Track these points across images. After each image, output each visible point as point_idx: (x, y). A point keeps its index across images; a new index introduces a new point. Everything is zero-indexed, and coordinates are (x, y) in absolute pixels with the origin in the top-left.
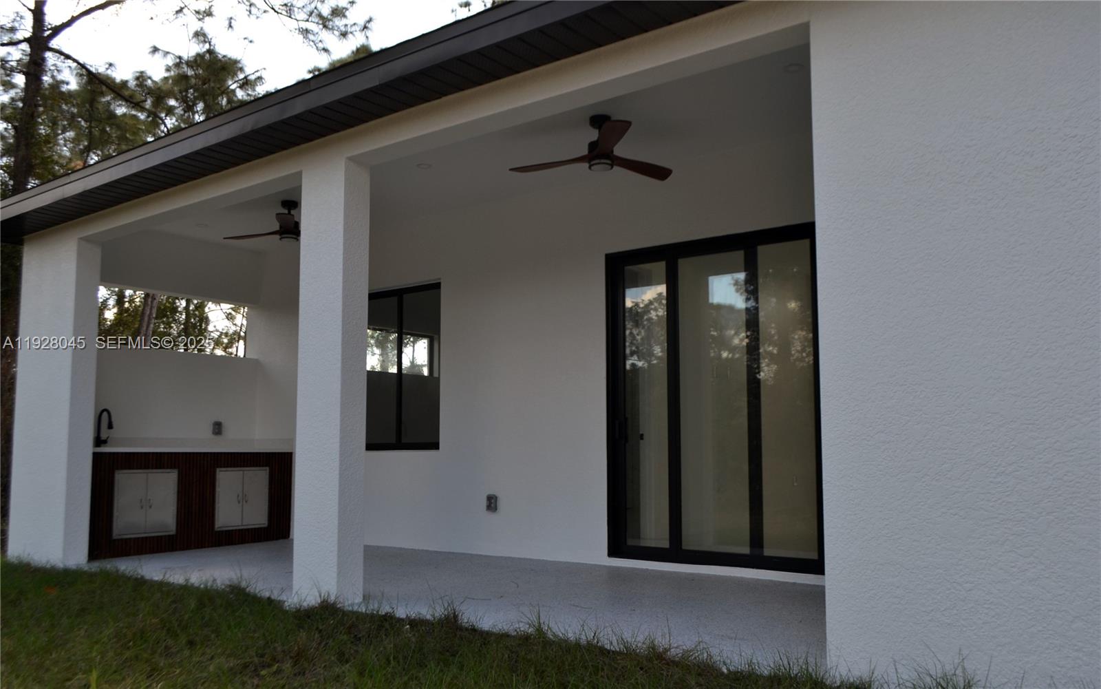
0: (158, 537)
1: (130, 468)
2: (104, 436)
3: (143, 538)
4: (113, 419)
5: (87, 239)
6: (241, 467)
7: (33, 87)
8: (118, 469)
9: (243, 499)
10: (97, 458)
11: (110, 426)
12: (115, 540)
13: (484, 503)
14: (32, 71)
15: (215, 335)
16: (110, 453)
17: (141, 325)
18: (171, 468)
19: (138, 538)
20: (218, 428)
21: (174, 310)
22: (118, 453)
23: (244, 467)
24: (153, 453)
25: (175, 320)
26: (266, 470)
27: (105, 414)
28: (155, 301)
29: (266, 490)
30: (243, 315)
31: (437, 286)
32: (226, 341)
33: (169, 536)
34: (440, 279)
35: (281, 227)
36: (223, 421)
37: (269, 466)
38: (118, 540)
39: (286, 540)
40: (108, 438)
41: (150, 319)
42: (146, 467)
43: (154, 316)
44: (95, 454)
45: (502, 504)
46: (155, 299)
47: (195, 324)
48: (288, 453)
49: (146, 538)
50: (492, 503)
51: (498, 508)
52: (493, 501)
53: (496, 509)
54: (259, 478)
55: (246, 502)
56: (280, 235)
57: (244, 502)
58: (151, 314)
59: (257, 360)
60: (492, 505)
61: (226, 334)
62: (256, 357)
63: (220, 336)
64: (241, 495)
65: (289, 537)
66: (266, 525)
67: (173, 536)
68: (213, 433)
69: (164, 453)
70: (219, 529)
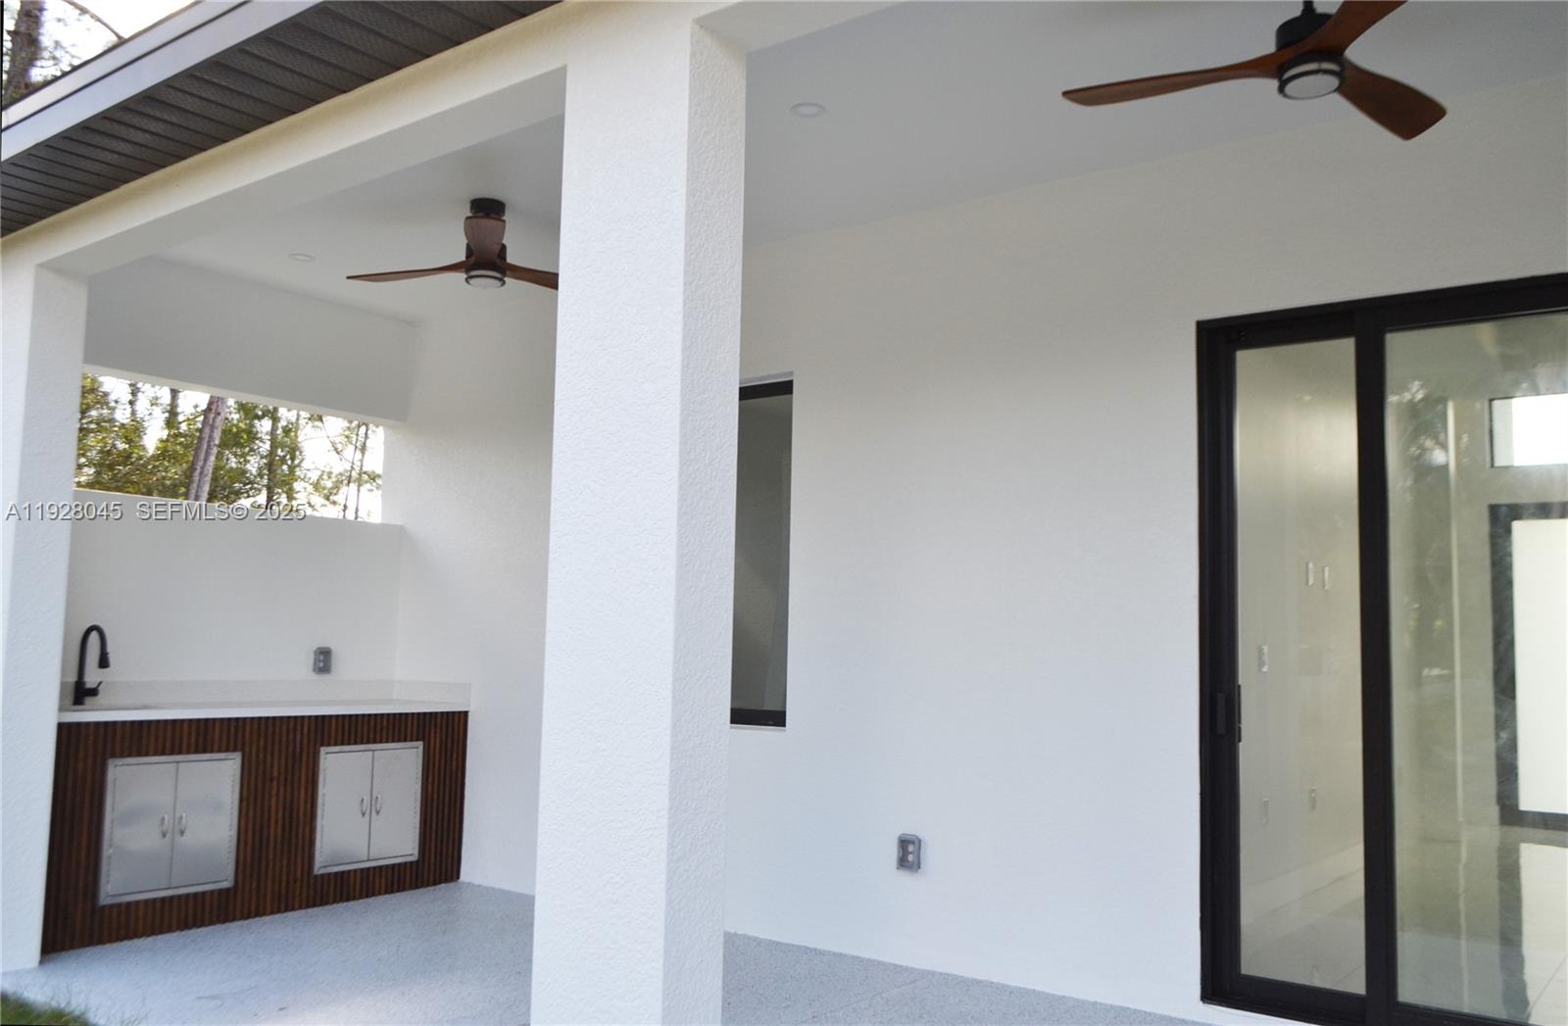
0: (196, 895)
1: (139, 754)
2: (92, 678)
3: (163, 899)
4: (110, 649)
5: (55, 268)
6: (368, 742)
7: (23, 55)
8: (114, 756)
9: (371, 808)
10: (68, 735)
11: (104, 662)
12: (104, 907)
13: (892, 852)
14: (23, 29)
15: (314, 476)
16: (97, 724)
17: (196, 456)
18: (227, 750)
19: (154, 900)
20: (323, 661)
21: (253, 436)
22: (115, 723)
23: (375, 742)
24: (191, 721)
25: (252, 450)
26: (417, 748)
27: (94, 635)
28: (220, 418)
29: (418, 787)
30: (356, 447)
31: (785, 388)
32: (329, 484)
33: (220, 891)
34: (791, 373)
35: (470, 252)
36: (332, 648)
37: (423, 740)
38: (112, 906)
39: (452, 885)
40: (100, 683)
41: (209, 447)
42: (175, 748)
43: (217, 442)
44: (62, 728)
45: (931, 855)
46: (219, 414)
47: (285, 456)
48: (460, 712)
49: (172, 898)
50: (908, 854)
51: (922, 866)
52: (911, 848)
53: (919, 867)
54: (404, 762)
55: (378, 813)
56: (467, 272)
57: (374, 813)
58: (211, 438)
59: (402, 528)
60: (910, 858)
61: (330, 474)
62: (399, 523)
63: (321, 477)
64: (367, 799)
65: (458, 878)
66: (414, 858)
67: (228, 890)
68: (314, 670)
69: (214, 720)
70: (320, 872)
